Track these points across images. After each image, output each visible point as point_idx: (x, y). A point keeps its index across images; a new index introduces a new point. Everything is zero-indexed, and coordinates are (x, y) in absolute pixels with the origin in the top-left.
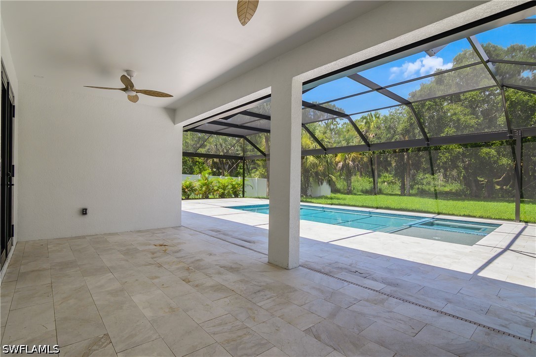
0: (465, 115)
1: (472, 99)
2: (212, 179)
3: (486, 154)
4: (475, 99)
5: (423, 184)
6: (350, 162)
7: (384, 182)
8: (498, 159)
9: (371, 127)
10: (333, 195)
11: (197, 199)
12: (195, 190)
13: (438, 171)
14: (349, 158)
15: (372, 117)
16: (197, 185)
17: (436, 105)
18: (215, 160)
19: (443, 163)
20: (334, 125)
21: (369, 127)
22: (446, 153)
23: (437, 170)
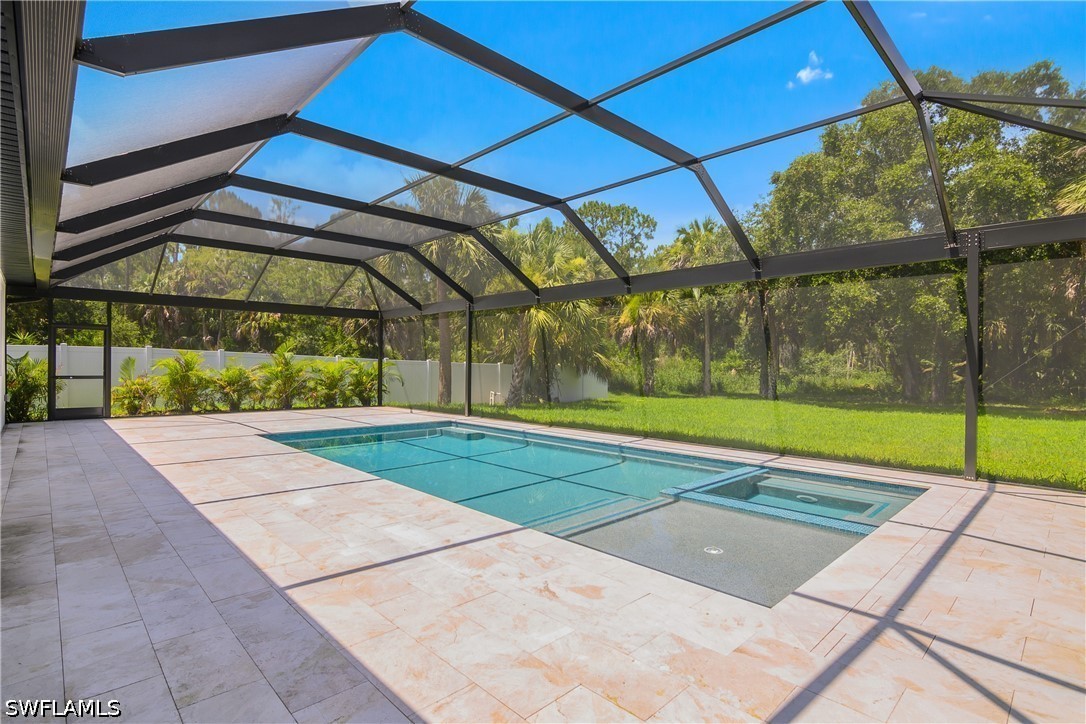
0: (883, 220)
1: (897, 184)
2: (300, 362)
3: (927, 307)
4: (903, 185)
5: (814, 373)
6: (649, 326)
7: (730, 368)
8: (951, 319)
9: (696, 250)
10: (614, 397)
11: (259, 410)
12: (254, 390)
13: (841, 346)
14: (647, 317)
15: (699, 229)
16: (256, 377)
17: (821, 199)
18: (361, 321)
19: (836, 327)
20: (636, 250)
21: (691, 251)
22: (842, 305)
23: (839, 343)
